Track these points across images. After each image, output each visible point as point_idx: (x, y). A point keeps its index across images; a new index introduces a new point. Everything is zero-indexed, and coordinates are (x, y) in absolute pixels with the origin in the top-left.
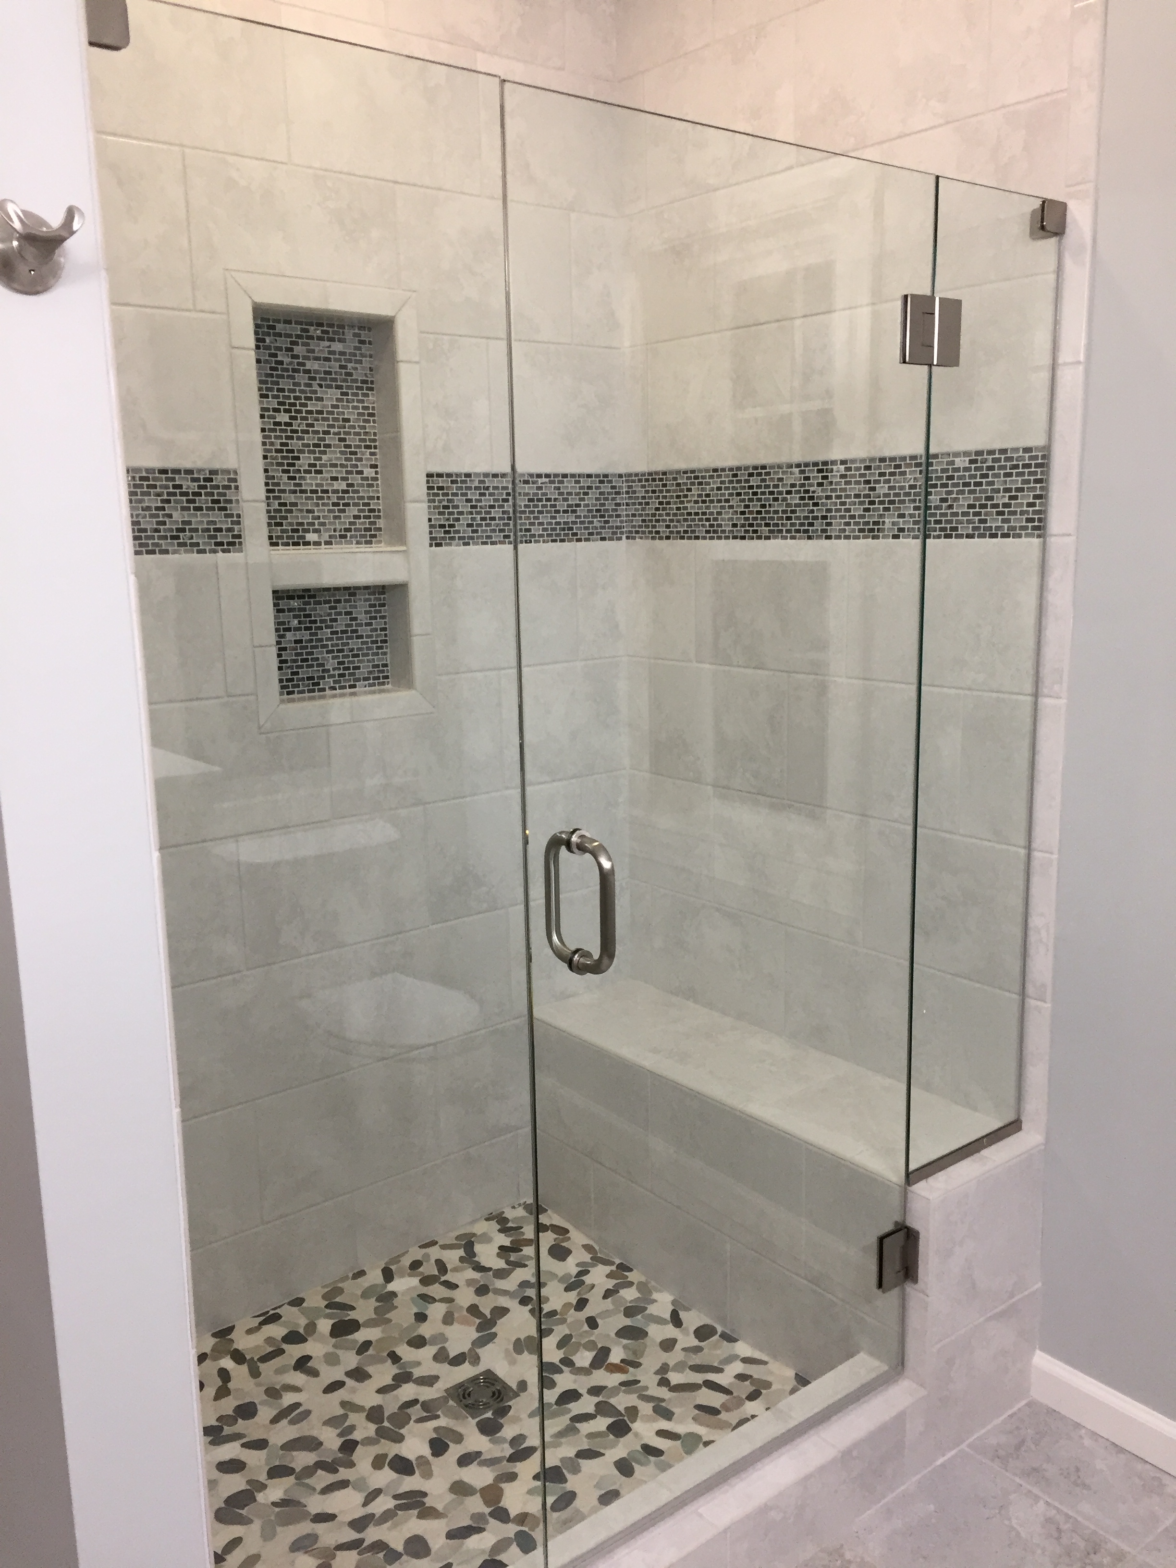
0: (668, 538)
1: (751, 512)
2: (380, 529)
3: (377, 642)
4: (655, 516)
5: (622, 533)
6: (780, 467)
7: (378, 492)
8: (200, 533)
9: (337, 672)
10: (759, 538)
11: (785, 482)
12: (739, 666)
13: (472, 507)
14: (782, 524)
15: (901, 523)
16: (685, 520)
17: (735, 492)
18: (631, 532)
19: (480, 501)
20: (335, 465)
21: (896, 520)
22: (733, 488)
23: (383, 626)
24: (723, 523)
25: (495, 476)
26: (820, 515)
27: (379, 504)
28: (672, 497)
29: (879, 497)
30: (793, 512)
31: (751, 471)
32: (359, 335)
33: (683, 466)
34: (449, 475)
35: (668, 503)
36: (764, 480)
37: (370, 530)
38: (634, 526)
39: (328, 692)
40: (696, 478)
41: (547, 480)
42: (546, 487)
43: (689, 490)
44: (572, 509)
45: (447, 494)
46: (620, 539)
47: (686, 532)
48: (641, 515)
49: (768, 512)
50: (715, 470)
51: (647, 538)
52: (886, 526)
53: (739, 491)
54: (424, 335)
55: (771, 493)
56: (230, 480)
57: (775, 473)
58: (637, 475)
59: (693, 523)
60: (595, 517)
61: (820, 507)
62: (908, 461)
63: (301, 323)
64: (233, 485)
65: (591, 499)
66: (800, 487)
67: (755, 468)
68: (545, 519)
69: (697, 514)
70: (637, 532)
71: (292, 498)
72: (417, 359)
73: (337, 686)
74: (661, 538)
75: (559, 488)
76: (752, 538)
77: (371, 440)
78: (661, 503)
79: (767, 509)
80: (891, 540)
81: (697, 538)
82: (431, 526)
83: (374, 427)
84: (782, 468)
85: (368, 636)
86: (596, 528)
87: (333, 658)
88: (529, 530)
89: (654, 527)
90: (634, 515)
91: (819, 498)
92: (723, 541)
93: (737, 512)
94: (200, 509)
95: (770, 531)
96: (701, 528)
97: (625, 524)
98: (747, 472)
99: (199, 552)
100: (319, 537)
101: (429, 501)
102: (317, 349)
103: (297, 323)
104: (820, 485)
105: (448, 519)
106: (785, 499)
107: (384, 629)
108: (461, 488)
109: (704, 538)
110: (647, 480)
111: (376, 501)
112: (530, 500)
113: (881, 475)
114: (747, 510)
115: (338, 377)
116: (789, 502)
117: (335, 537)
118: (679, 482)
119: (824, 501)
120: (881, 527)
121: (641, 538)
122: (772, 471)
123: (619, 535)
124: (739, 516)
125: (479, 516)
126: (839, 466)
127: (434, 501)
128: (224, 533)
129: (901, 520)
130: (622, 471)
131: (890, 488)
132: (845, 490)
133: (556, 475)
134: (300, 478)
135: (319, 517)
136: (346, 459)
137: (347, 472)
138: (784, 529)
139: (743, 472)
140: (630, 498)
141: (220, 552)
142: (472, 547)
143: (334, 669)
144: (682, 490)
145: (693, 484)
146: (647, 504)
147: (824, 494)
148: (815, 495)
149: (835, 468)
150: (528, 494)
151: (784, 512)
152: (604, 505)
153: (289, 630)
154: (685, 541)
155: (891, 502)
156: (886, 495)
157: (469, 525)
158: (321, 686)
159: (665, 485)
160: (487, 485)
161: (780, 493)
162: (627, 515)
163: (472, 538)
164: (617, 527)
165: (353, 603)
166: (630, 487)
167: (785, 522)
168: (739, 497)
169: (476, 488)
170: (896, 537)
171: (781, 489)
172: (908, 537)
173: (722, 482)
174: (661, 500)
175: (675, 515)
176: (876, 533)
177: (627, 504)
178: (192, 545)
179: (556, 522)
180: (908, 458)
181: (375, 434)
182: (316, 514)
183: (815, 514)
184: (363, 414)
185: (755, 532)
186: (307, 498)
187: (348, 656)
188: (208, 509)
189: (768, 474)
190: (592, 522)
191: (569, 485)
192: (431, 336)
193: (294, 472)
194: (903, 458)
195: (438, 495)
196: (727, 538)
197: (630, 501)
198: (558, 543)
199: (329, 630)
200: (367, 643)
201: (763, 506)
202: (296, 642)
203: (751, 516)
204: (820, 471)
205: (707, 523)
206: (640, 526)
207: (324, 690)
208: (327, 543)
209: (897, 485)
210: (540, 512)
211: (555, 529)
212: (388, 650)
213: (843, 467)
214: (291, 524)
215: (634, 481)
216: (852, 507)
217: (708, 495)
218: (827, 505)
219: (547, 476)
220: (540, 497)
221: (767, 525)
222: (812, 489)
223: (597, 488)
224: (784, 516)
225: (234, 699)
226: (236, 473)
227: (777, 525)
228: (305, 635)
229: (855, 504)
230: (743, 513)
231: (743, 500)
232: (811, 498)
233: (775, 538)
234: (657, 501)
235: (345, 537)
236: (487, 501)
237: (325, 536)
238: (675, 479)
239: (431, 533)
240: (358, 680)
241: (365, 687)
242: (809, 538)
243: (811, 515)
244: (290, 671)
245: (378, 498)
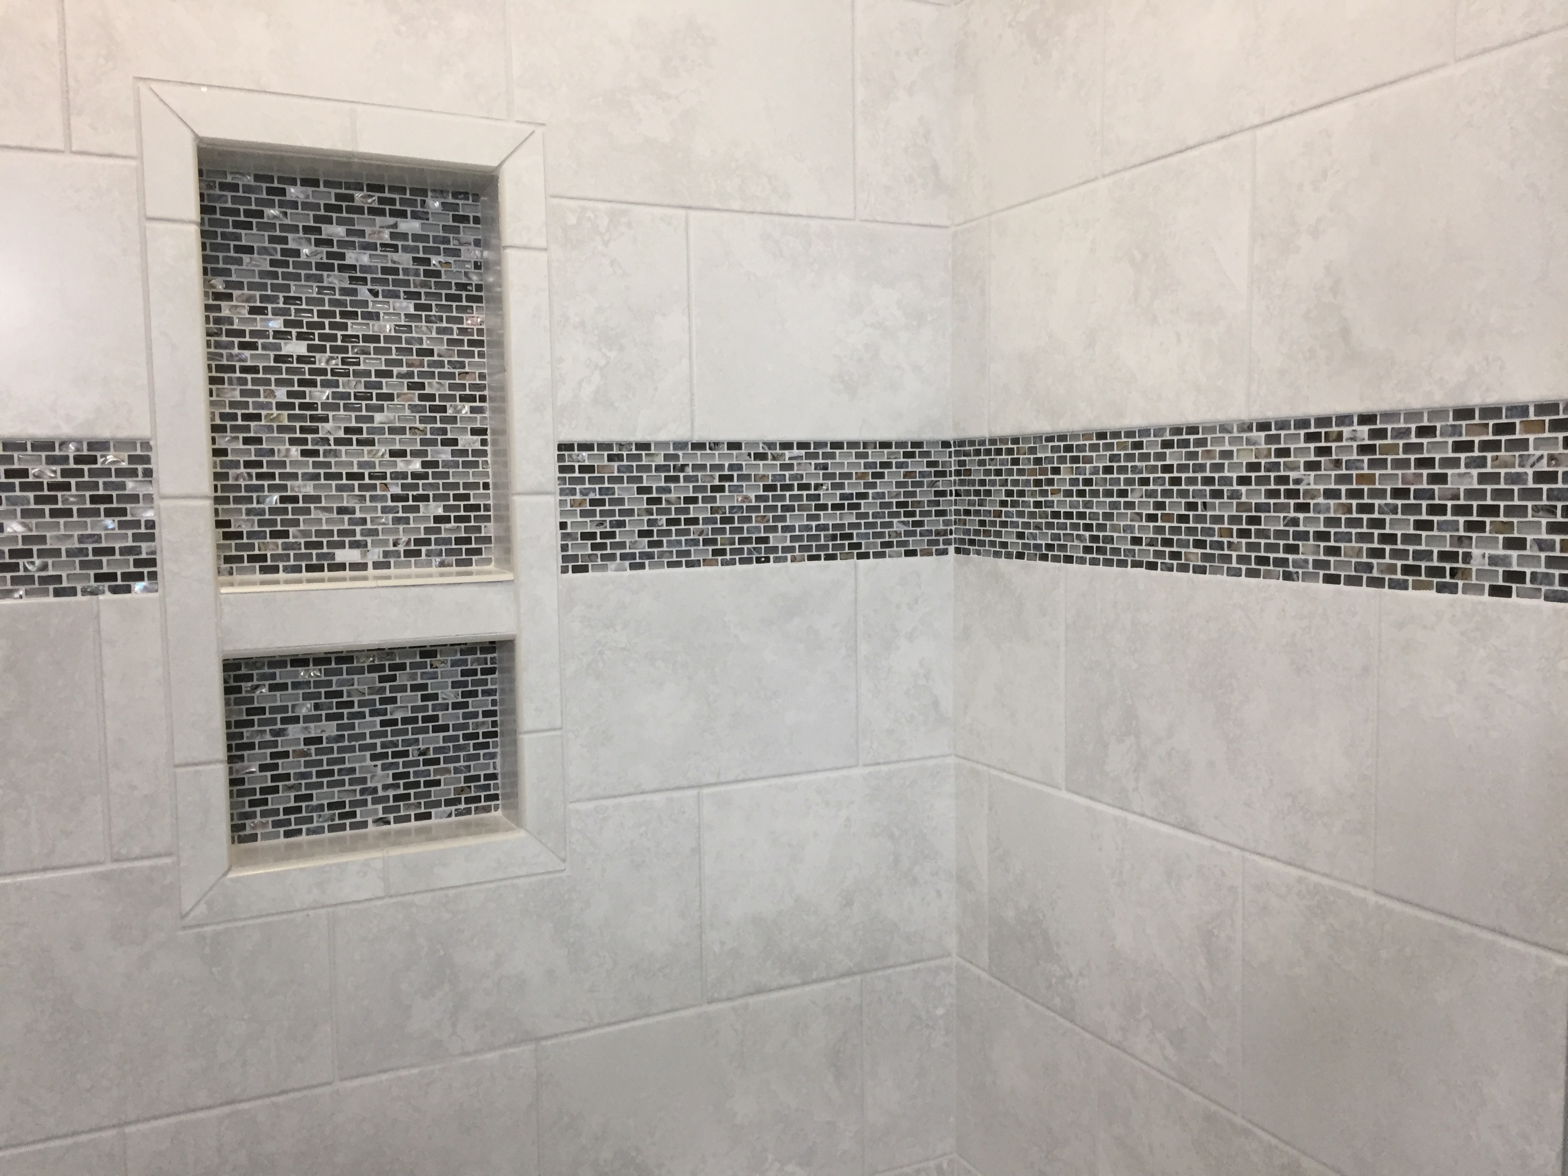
0: (1020, 556)
1: (1167, 518)
2: (488, 540)
3: (475, 736)
4: (1000, 516)
5: (948, 542)
6: (1225, 428)
7: (486, 474)
8: (64, 557)
9: (391, 793)
10: (1184, 568)
11: (1235, 460)
12: (1142, 815)
13: (650, 501)
14: (1229, 543)
15: (1514, 561)
16: (1050, 526)
17: (1137, 476)
18: (962, 541)
19: (668, 490)
20: (402, 431)
21: (1501, 552)
22: (1134, 469)
23: (490, 708)
24: (1115, 535)
25: (699, 446)
26: (1311, 530)
27: (487, 496)
28: (1026, 483)
29: (1457, 498)
30: (1253, 520)
31: (1168, 437)
32: (455, 207)
33: (1045, 427)
34: (606, 446)
35: (1021, 493)
36: (1193, 455)
37: (468, 541)
38: (967, 532)
39: (372, 828)
40: (1069, 449)
41: (803, 452)
42: (799, 464)
43: (1056, 471)
44: (851, 503)
45: (601, 480)
46: (945, 552)
47: (1050, 547)
48: (977, 513)
49: (1201, 519)
50: (1101, 435)
51: (987, 553)
52: (1474, 566)
53: (1144, 475)
54: (556, 201)
55: (1208, 481)
56: (132, 459)
57: (1215, 441)
58: (972, 443)
59: (1062, 532)
60: (896, 515)
61: (1311, 514)
62: (1532, 417)
63: (338, 185)
64: (140, 468)
65: (888, 485)
66: (1268, 470)
67: (1177, 430)
68: (797, 520)
69: (1069, 515)
70: (972, 542)
71: (309, 488)
72: (542, 243)
73: (391, 817)
74: (1009, 556)
75: (825, 467)
76: (1170, 569)
77: (473, 387)
78: (1009, 493)
79: (1200, 512)
80: (1486, 598)
81: (1069, 560)
82: (565, 536)
83: (482, 365)
84: (1230, 432)
85: (456, 727)
86: (898, 534)
87: (385, 767)
88: (765, 540)
89: (998, 534)
90: (967, 513)
91: (1309, 493)
92: (1115, 568)
93: (1140, 515)
94: (68, 513)
95: (1206, 557)
96: (1076, 543)
97: (953, 528)
98: (1160, 439)
99: (58, 593)
100: (364, 555)
101: (562, 492)
102: (368, 230)
103: (328, 184)
104: (1311, 466)
105: (601, 524)
106: (1235, 495)
107: (493, 713)
108: (629, 469)
109: (1082, 561)
110: (988, 452)
111: (482, 491)
112: (767, 488)
113: (1459, 447)
114: (1159, 513)
115: (411, 278)
116: (1244, 499)
117: (397, 554)
118: (1039, 455)
119: (1321, 500)
120: (1460, 565)
121: (978, 553)
122: (1209, 437)
123: (942, 546)
124: (1144, 523)
125: (664, 518)
126: (1356, 427)
127: (573, 492)
128: (117, 556)
129: (1514, 554)
130: (950, 435)
131: (1483, 478)
132: (1370, 479)
133: (819, 445)
134: (327, 453)
135: (364, 521)
136: (423, 420)
137: (424, 442)
138: (1234, 554)
139: (1152, 438)
140: (962, 483)
141: (107, 592)
142: (647, 572)
143: (386, 787)
144: (1044, 472)
145: (1062, 460)
146: (988, 493)
147: (1321, 487)
148: (1302, 487)
149: (1346, 431)
150: (764, 477)
151: (1234, 520)
152: (913, 494)
153: (295, 720)
154: (1049, 564)
155: (1485, 510)
156: (1471, 494)
157: (642, 534)
158: (358, 819)
159: (1015, 462)
160: (681, 462)
161: (1226, 481)
162: (957, 512)
163: (650, 556)
164: (938, 533)
165: (429, 669)
166: (962, 463)
167: (1235, 540)
168: (1144, 488)
169: (659, 468)
170: (1496, 591)
171: (1226, 474)
172: (1534, 594)
173: (1113, 458)
174: (1009, 488)
175: (1032, 515)
176: (1448, 579)
177: (958, 494)
178: (44, 580)
179: (817, 526)
180: (1532, 410)
181: (482, 376)
182: (358, 515)
183: (1301, 528)
184: (460, 342)
185: (1176, 556)
186: (339, 488)
187: (416, 763)
188: (82, 513)
189: (1201, 443)
190: (890, 525)
191: (845, 461)
192: (572, 204)
193: (315, 442)
194: (1522, 410)
195: (581, 481)
196: (1122, 564)
197: (962, 488)
198: (822, 562)
199: (378, 719)
200: (456, 738)
201: (1192, 506)
202: (308, 741)
203: (1167, 525)
204: (1310, 438)
205: (1087, 534)
206: (977, 532)
207: (364, 824)
208: (377, 565)
209: (1503, 471)
210: (786, 508)
211: (817, 538)
212: (498, 750)
213: (1365, 429)
214: (305, 534)
215: (967, 454)
216: (1388, 518)
217: (1088, 482)
218: (1328, 510)
219: (802, 445)
220: (788, 482)
221: (1200, 544)
222: (1293, 475)
223: (900, 465)
224: (1235, 528)
225: (126, 865)
226: (146, 445)
227: (1219, 545)
228: (330, 729)
229: (1394, 510)
230: (1152, 518)
231: (1151, 494)
232: (1292, 494)
233: (1216, 571)
234: (1003, 489)
235: (418, 553)
236: (678, 492)
237: (375, 554)
238: (1033, 450)
239: (564, 548)
240: (437, 804)
241: (450, 815)
242: (1288, 576)
243: (1291, 529)
244: (292, 795)
245: (486, 486)
